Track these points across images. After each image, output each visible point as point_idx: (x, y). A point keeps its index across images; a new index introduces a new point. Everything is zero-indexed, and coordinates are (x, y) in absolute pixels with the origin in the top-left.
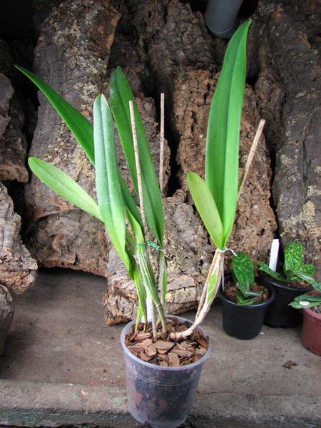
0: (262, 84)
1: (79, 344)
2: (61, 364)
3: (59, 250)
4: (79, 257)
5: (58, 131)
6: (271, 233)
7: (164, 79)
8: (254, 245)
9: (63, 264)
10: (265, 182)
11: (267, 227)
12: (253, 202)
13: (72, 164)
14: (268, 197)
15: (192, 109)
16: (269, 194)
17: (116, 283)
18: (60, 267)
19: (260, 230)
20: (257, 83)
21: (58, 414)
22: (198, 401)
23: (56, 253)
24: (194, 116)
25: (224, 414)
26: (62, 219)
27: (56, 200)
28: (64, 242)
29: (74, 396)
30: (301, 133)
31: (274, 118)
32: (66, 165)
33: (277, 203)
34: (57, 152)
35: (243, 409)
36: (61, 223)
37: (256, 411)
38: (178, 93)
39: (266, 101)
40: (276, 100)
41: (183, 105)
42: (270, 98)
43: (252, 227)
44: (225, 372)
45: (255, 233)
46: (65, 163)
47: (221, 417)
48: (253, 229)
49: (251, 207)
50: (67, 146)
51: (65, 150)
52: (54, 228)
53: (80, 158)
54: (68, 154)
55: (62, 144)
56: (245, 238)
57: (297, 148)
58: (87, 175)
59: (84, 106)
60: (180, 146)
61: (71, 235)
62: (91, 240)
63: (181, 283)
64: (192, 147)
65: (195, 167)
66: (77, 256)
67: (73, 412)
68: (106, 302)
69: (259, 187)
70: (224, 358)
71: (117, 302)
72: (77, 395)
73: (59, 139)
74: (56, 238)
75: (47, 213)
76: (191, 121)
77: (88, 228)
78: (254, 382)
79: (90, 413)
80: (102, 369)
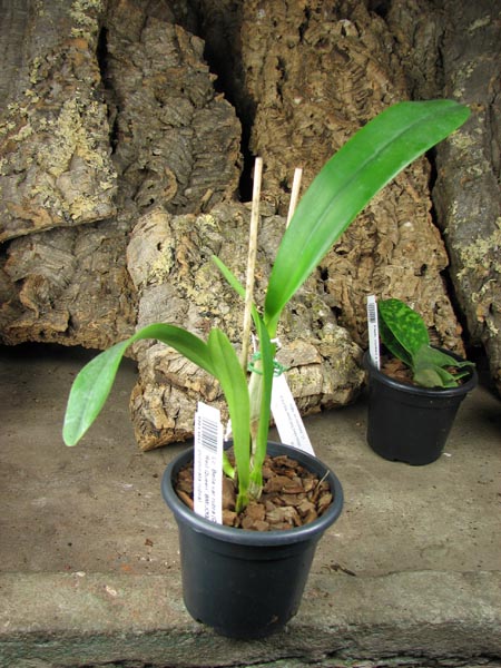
0: (400, 16)
1: (87, 490)
2: (51, 532)
3: (33, 306)
4: (75, 318)
5: (27, 78)
6: (437, 273)
7: (216, 13)
8: (411, 294)
9: (42, 334)
10: (420, 182)
11: (432, 261)
12: (402, 217)
13: (56, 137)
14: (428, 209)
15: (277, 53)
16: (430, 204)
17: (159, 360)
18: (35, 342)
19: (420, 265)
20: (390, 14)
21: (55, 643)
22: (368, 593)
23: (27, 314)
24: (281, 65)
25: (427, 617)
26: (38, 249)
27: (25, 206)
28: (44, 292)
29: (91, 601)
30: (486, 90)
31: (424, 76)
32: (46, 139)
33: (444, 218)
34: (26, 116)
35: (465, 604)
36: (37, 255)
37: (492, 604)
38: (251, 25)
39: (407, 46)
40: (426, 43)
41: (261, 47)
42: (414, 41)
43: (403, 262)
44: (397, 531)
45: (411, 271)
46: (42, 135)
47: (421, 625)
48: (408, 265)
49: (399, 226)
50: (46, 104)
51: (42, 112)
52: (23, 265)
53: (71, 127)
54: (48, 119)
55: (35, 100)
56: (393, 280)
57: (480, 115)
58: (88, 158)
59: (77, 30)
60: (257, 121)
61: (57, 278)
62: (99, 285)
63: (293, 356)
64: (280, 123)
65: (288, 155)
66: (71, 317)
67: (93, 637)
68: (139, 402)
69: (410, 189)
70: (389, 504)
71: (163, 399)
72: (96, 596)
73: (28, 92)
74: (26, 284)
75: (10, 234)
76: (276, 74)
77: (91, 263)
78: (461, 548)
79: (131, 637)
80: (141, 539)
